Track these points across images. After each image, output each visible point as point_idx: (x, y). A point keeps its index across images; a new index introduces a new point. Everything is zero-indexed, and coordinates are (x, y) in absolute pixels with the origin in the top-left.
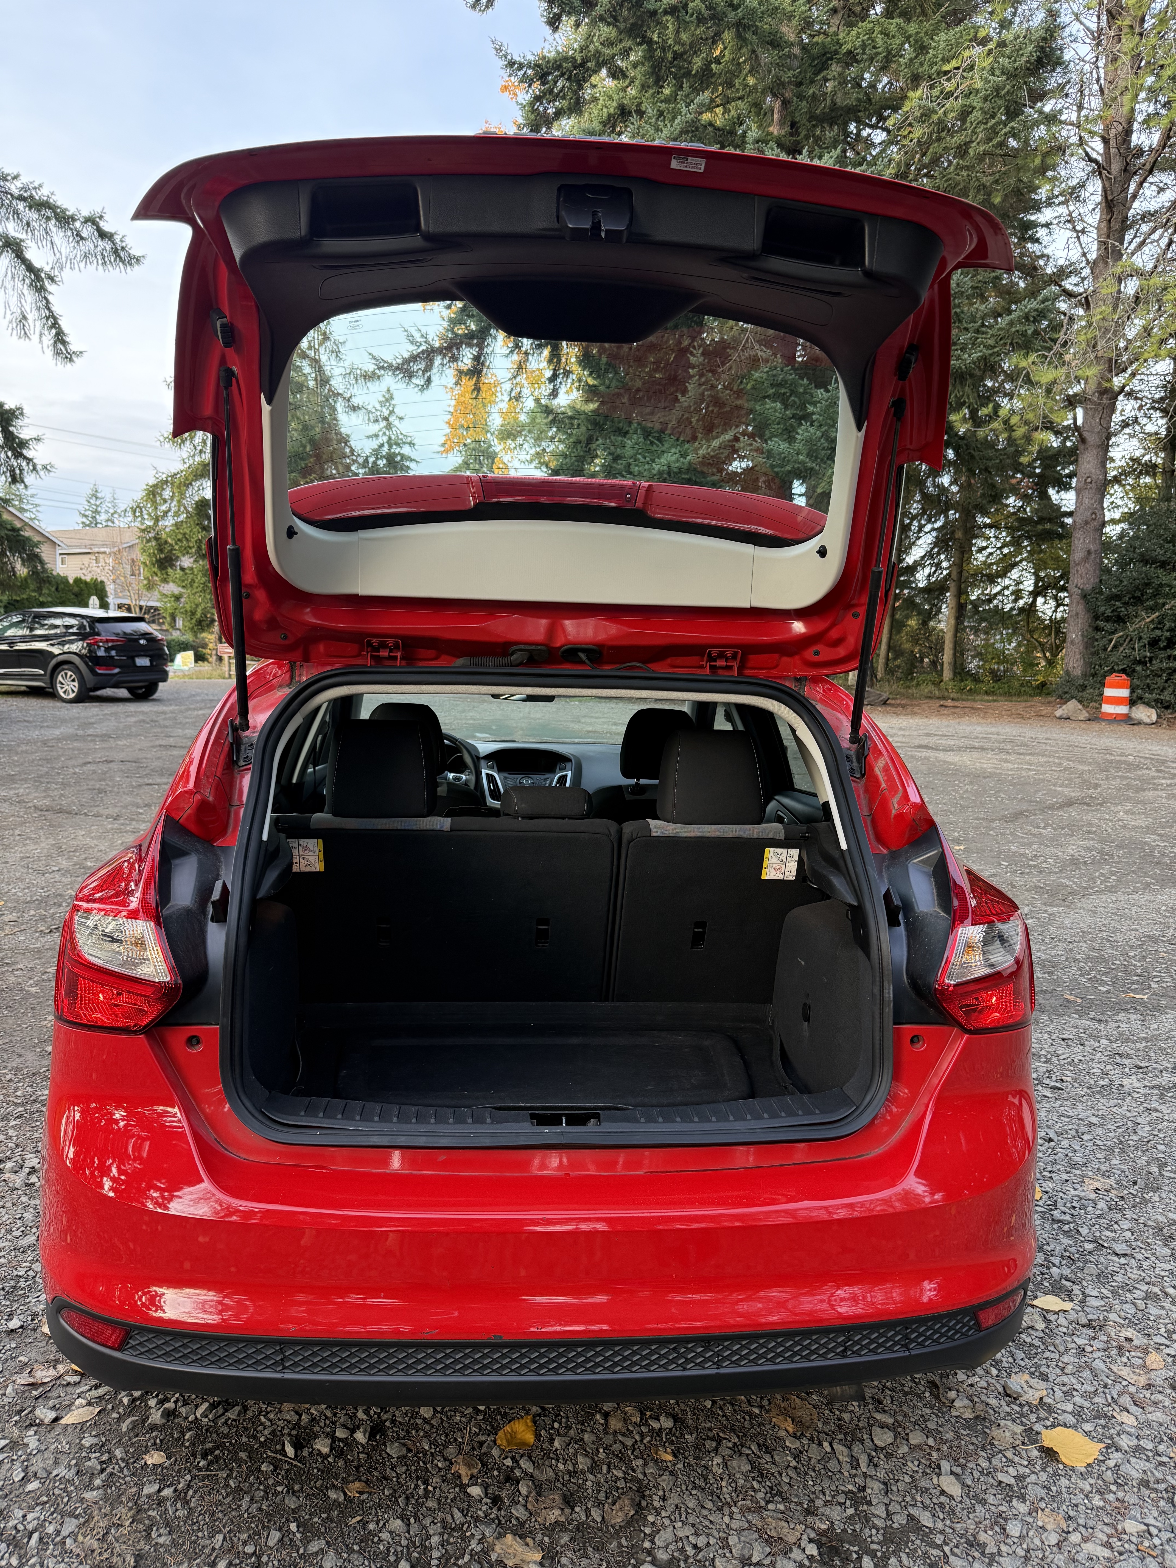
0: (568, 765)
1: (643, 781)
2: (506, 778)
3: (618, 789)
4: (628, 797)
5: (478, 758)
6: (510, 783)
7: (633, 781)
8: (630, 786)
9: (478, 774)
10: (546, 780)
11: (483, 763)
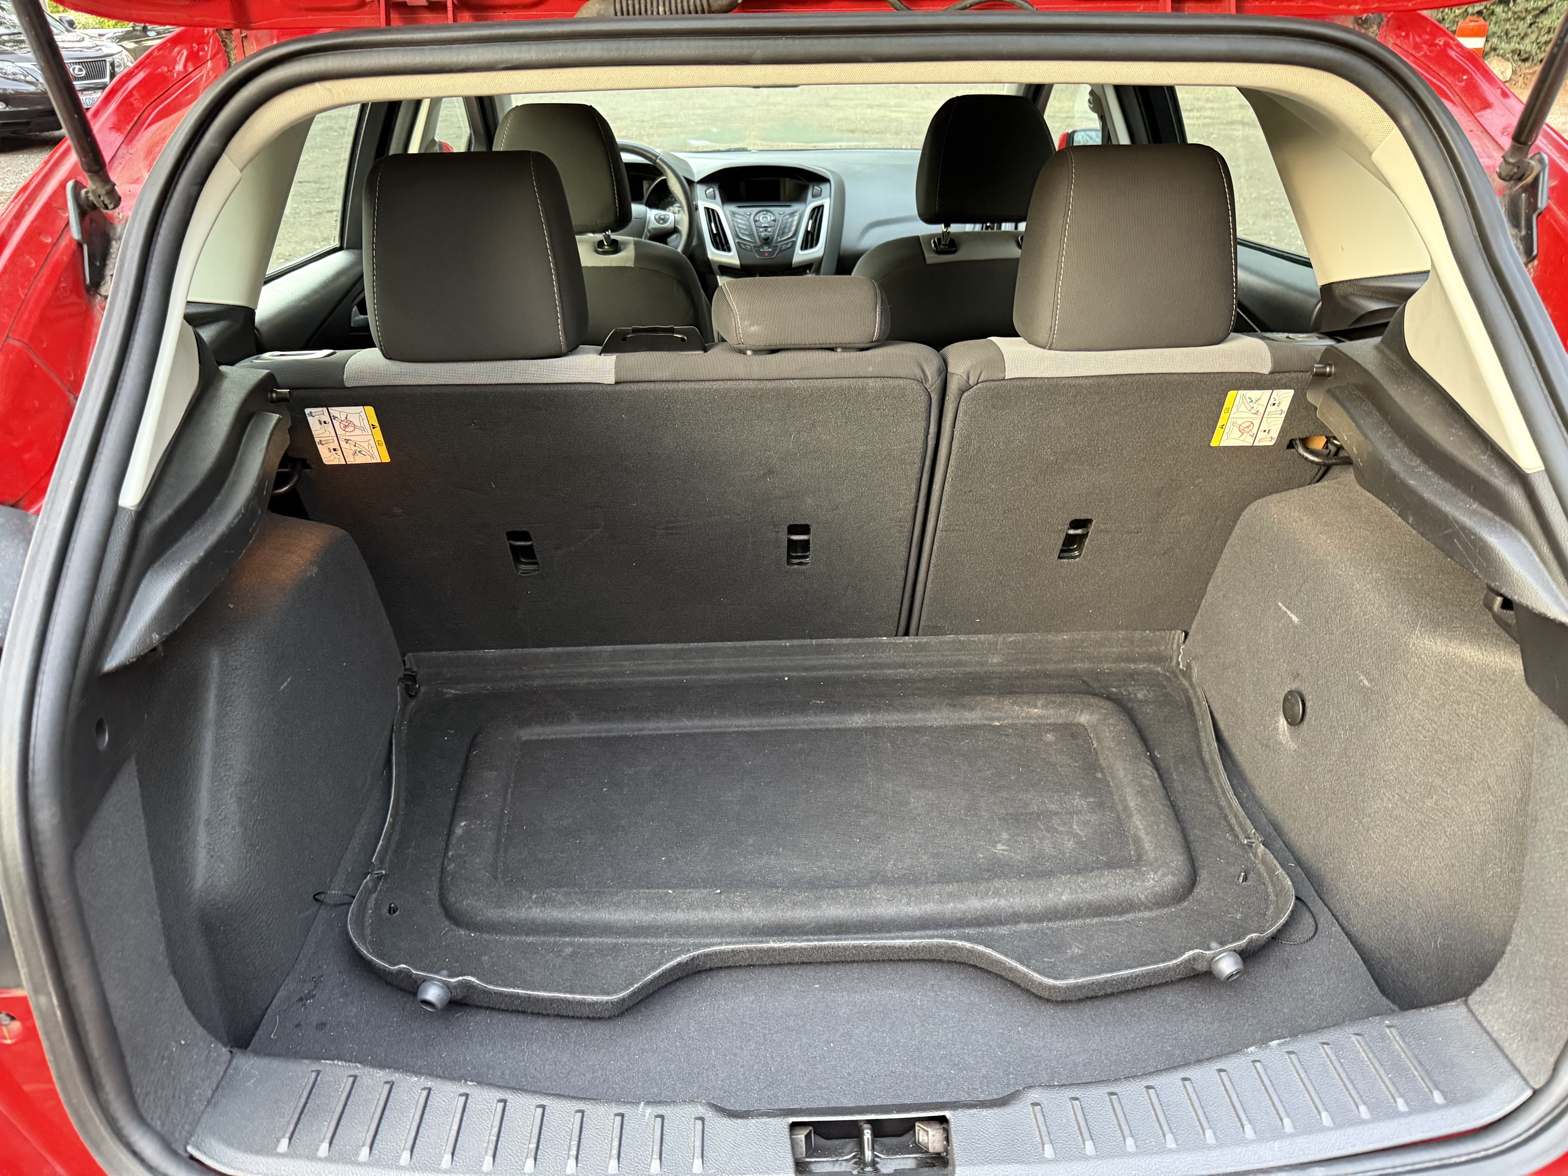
0: (825, 187)
1: (955, 228)
2: (734, 214)
3: (914, 242)
4: (931, 258)
5: (690, 183)
6: (741, 221)
7: (939, 228)
8: (932, 236)
9: (692, 210)
10: (792, 214)
11: (700, 190)
